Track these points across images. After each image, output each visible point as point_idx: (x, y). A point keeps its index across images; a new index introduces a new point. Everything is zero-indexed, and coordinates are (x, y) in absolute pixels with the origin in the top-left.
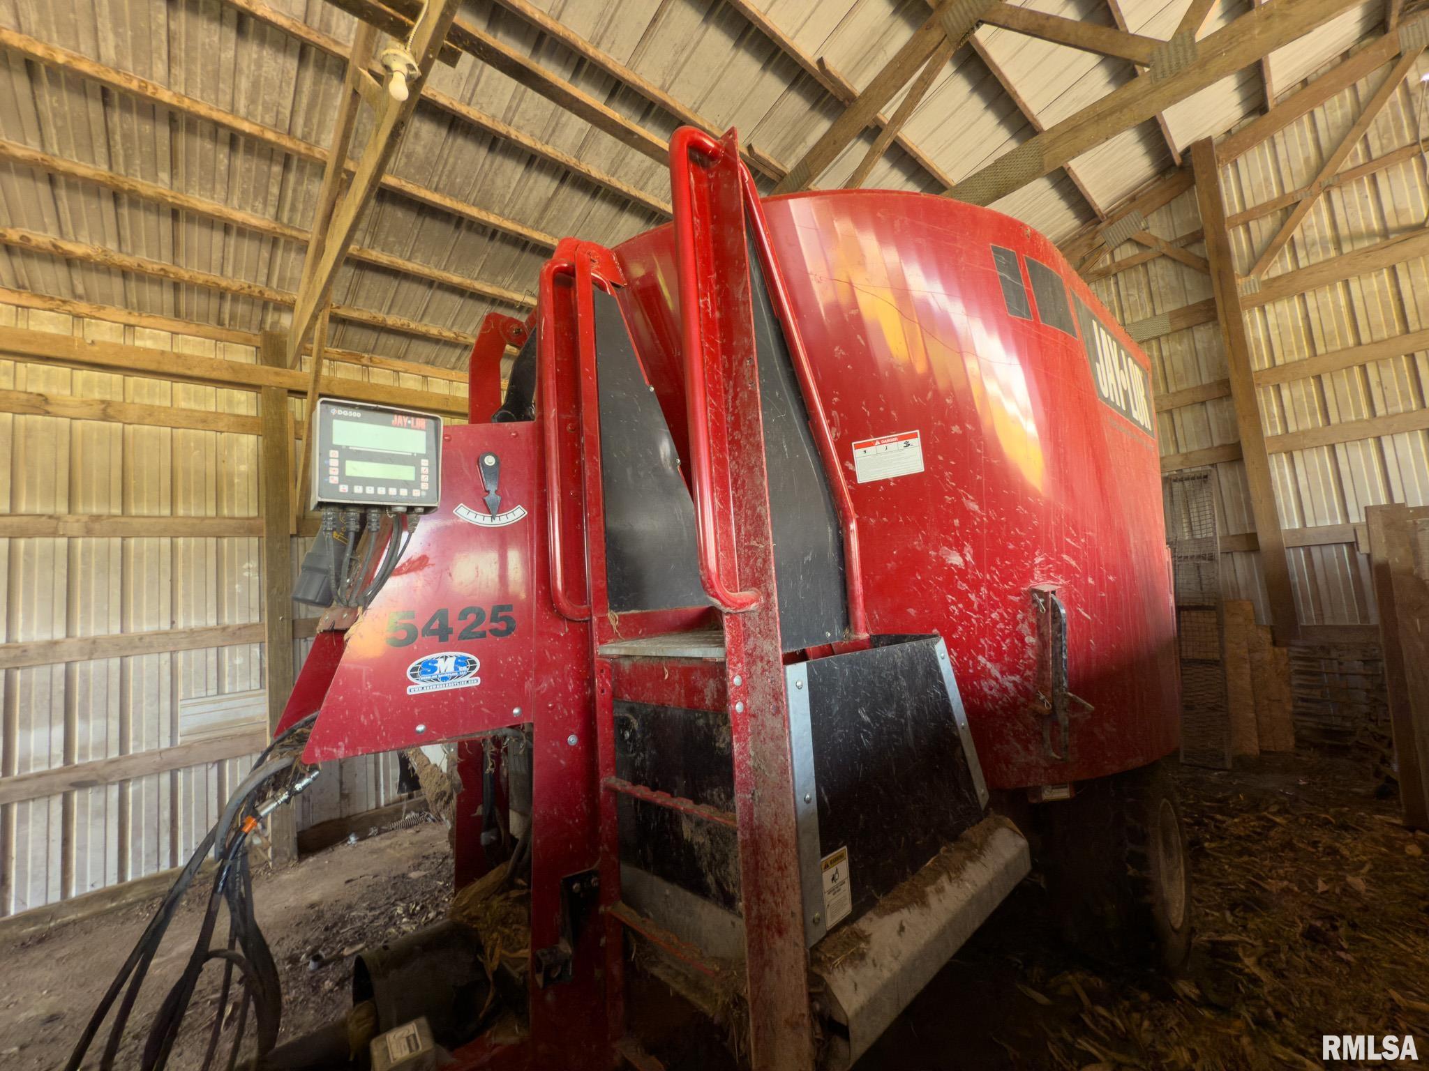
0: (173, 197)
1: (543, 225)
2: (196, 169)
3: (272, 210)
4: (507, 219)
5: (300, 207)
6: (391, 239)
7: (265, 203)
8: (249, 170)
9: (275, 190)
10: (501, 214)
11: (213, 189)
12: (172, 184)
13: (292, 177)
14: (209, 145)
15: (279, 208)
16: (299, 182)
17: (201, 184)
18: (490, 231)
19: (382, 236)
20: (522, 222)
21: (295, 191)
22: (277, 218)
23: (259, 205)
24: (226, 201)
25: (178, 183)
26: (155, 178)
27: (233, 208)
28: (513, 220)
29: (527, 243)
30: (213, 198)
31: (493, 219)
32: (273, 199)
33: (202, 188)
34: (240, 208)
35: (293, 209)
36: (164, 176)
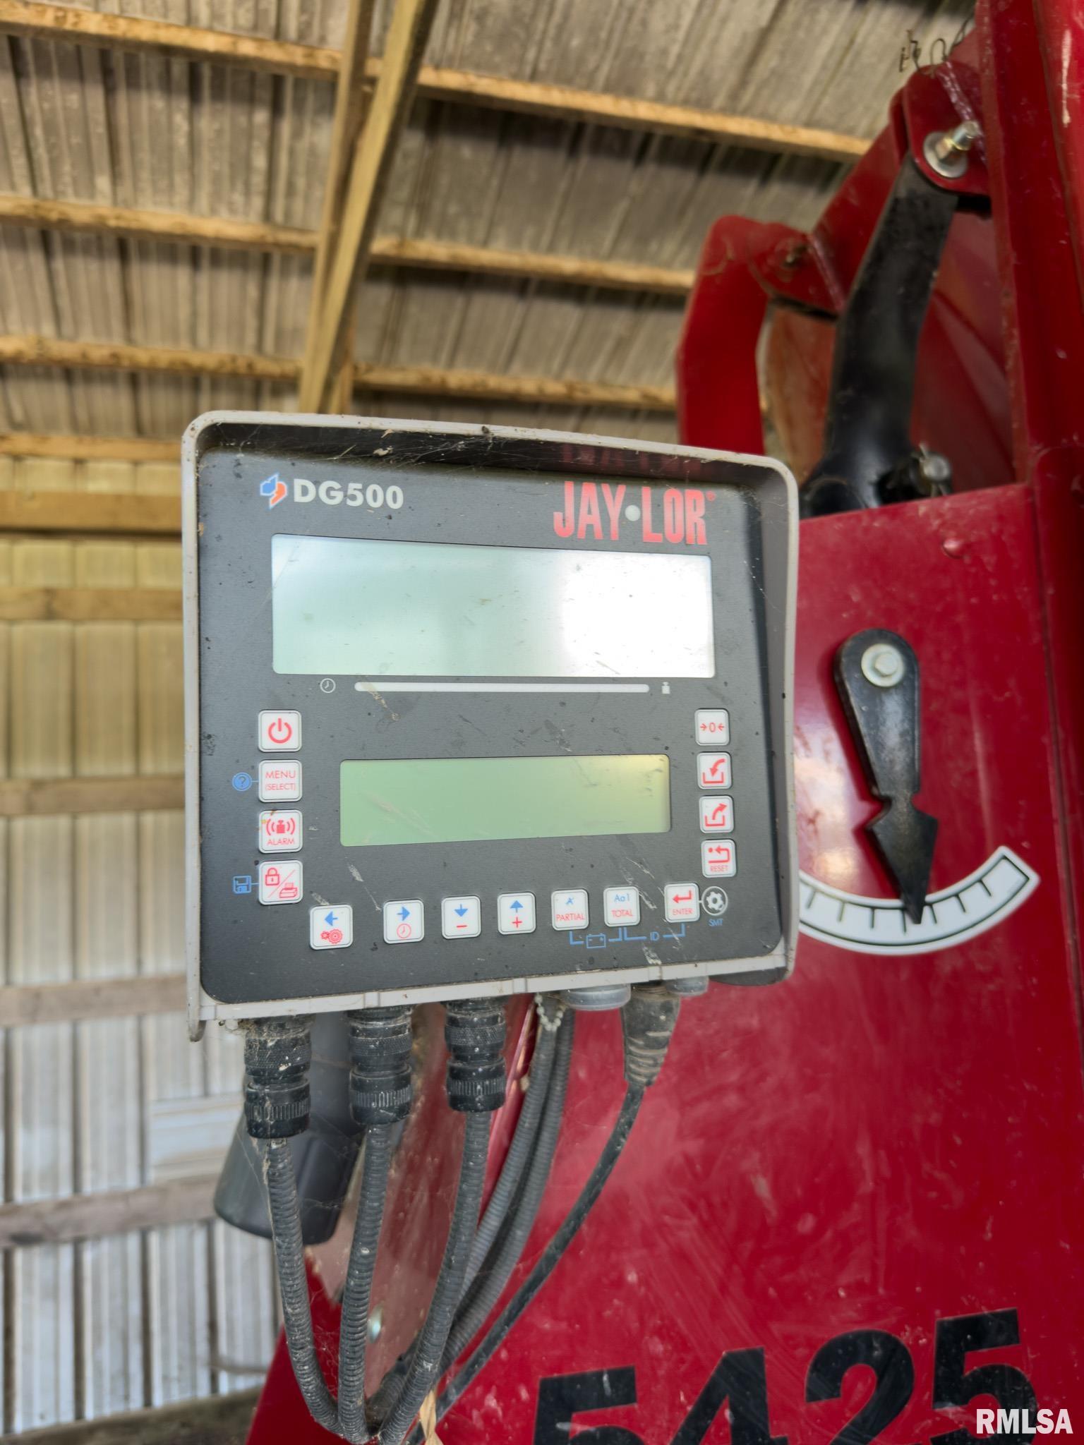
0: (118, 218)
1: (747, 97)
2: (145, 156)
3: (258, 203)
4: (673, 104)
5: (301, 182)
6: (453, 209)
7: (247, 193)
8: (219, 133)
9: (260, 161)
10: (660, 98)
11: (171, 186)
12: (114, 193)
13: (286, 127)
14: (159, 103)
15: (269, 195)
16: (297, 134)
17: (154, 183)
18: (636, 142)
19: (437, 205)
20: (702, 104)
21: (292, 153)
22: (267, 216)
23: (238, 198)
24: (191, 203)
25: (125, 190)
26: (92, 191)
27: (202, 216)
28: (686, 103)
29: (713, 147)
30: (171, 204)
31: (644, 110)
32: (258, 180)
33: (156, 191)
34: (213, 211)
35: (291, 190)
36: (103, 182)
